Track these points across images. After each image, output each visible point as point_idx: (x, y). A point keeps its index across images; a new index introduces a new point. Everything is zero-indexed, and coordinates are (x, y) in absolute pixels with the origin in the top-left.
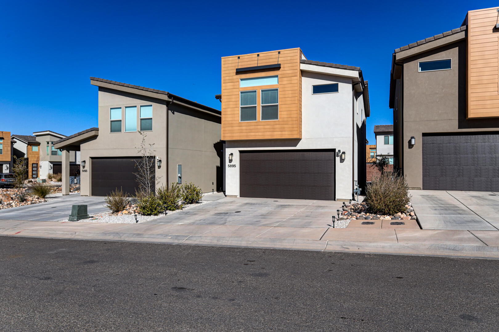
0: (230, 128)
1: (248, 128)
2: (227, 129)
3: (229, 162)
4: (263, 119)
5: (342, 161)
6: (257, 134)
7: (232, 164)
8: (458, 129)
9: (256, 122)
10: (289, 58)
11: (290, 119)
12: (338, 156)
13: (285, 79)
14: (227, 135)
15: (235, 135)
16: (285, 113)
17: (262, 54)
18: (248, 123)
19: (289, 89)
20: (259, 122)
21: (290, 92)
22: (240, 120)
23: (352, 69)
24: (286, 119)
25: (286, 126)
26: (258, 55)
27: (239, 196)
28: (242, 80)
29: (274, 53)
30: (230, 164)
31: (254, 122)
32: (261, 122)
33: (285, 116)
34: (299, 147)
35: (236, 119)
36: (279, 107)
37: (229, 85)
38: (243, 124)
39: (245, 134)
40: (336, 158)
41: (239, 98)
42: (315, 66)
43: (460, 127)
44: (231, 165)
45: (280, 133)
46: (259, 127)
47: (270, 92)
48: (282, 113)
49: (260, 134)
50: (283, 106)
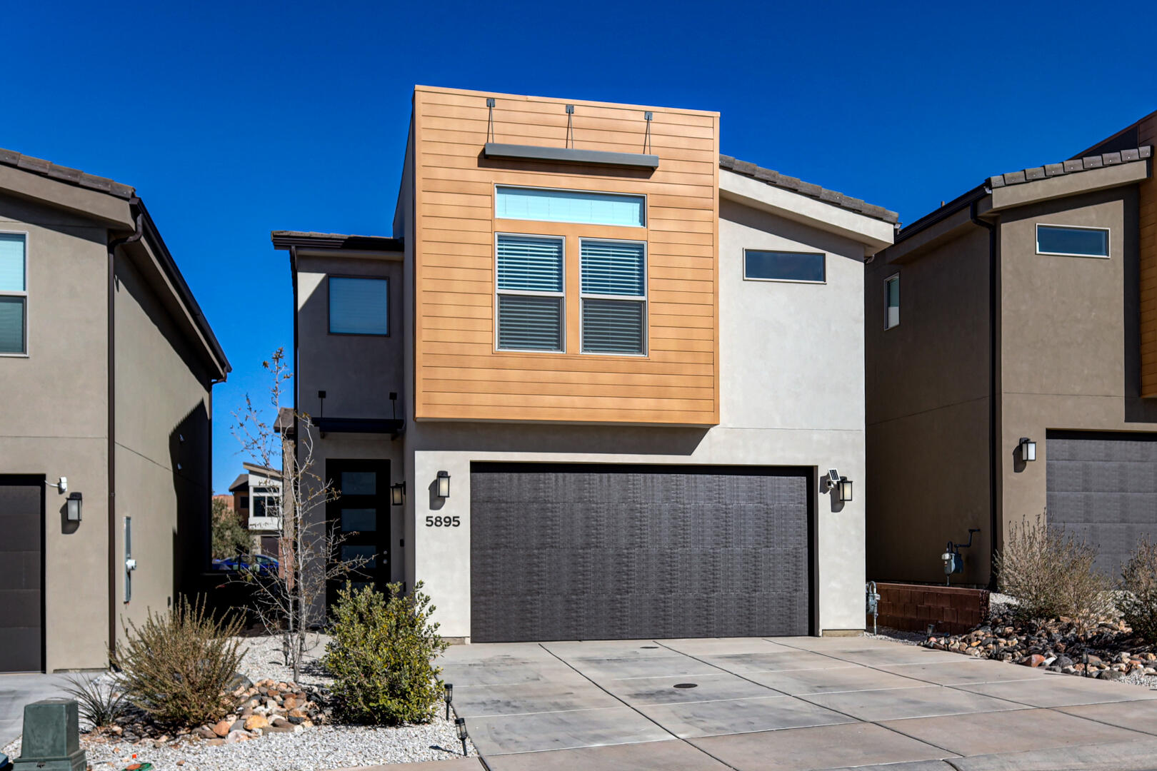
0: (456, 373)
1: (529, 376)
2: (441, 373)
3: (432, 507)
4: (586, 347)
5: (838, 504)
6: (566, 400)
7: (442, 513)
8: (1126, 421)
9: (562, 358)
10: (683, 143)
11: (687, 358)
12: (824, 491)
13: (671, 214)
14: (439, 398)
15: (476, 399)
16: (670, 333)
17: (587, 109)
18: (528, 356)
19: (685, 250)
20: (574, 357)
21: (688, 262)
22: (497, 347)
23: (878, 216)
24: (672, 357)
25: (673, 380)
26: (570, 110)
27: (468, 641)
28: (502, 189)
29: (629, 115)
30: (435, 513)
31: (556, 357)
32: (583, 358)
33: (673, 345)
34: (700, 456)
35: (479, 338)
36: (651, 309)
37: (450, 203)
38: (510, 362)
39: (518, 400)
40: (821, 495)
41: (492, 257)
42: (764, 185)
43: (1129, 418)
44: (439, 519)
45: (652, 403)
46: (573, 376)
47: (611, 251)
48: (659, 333)
49: (578, 401)
50: (666, 309)
